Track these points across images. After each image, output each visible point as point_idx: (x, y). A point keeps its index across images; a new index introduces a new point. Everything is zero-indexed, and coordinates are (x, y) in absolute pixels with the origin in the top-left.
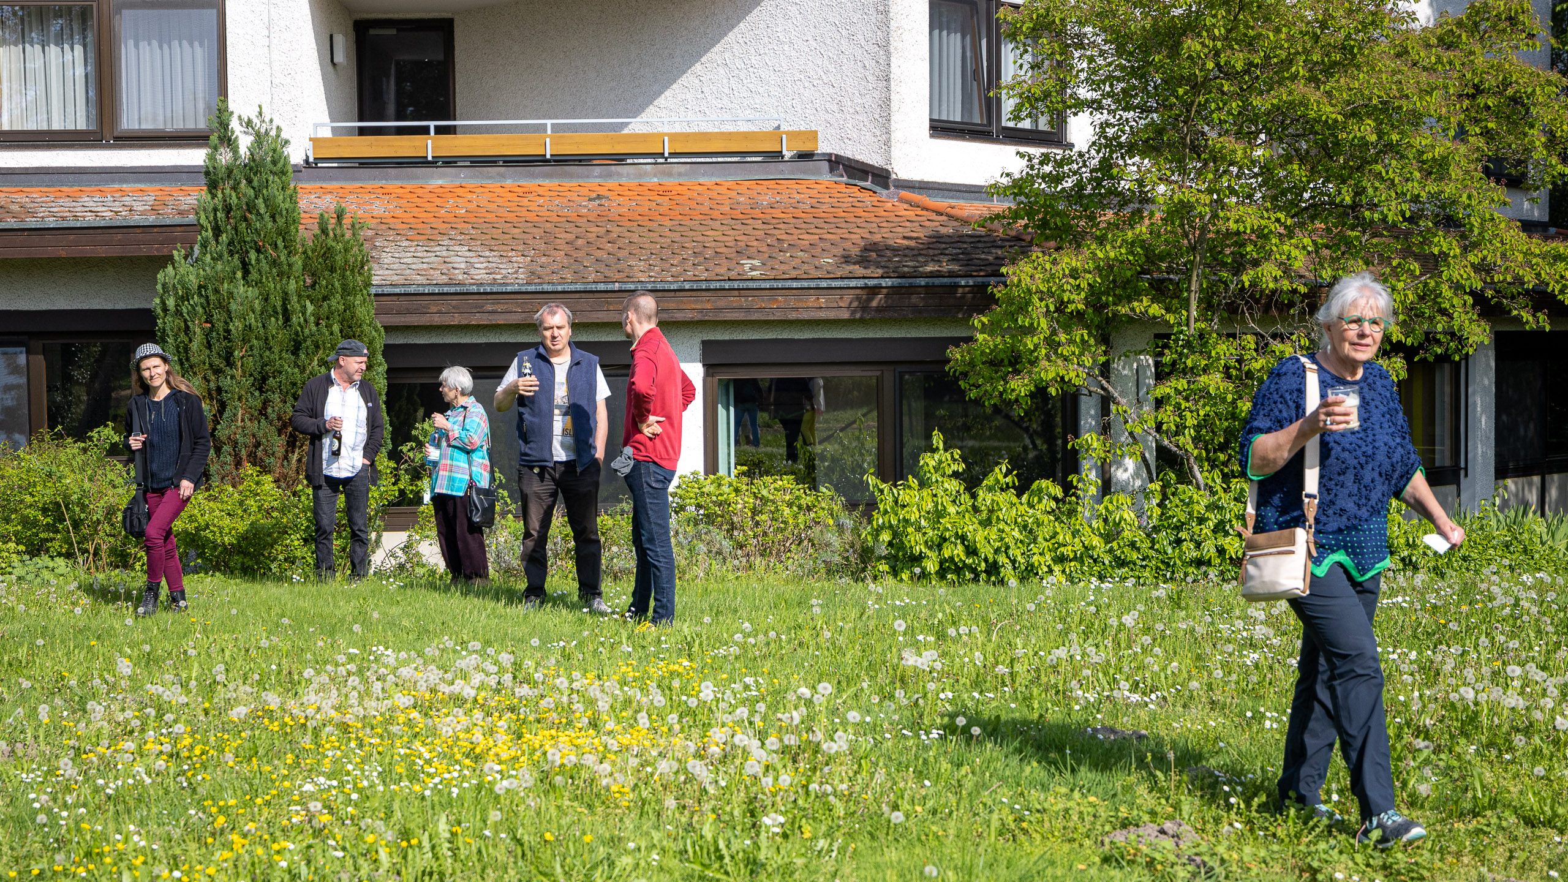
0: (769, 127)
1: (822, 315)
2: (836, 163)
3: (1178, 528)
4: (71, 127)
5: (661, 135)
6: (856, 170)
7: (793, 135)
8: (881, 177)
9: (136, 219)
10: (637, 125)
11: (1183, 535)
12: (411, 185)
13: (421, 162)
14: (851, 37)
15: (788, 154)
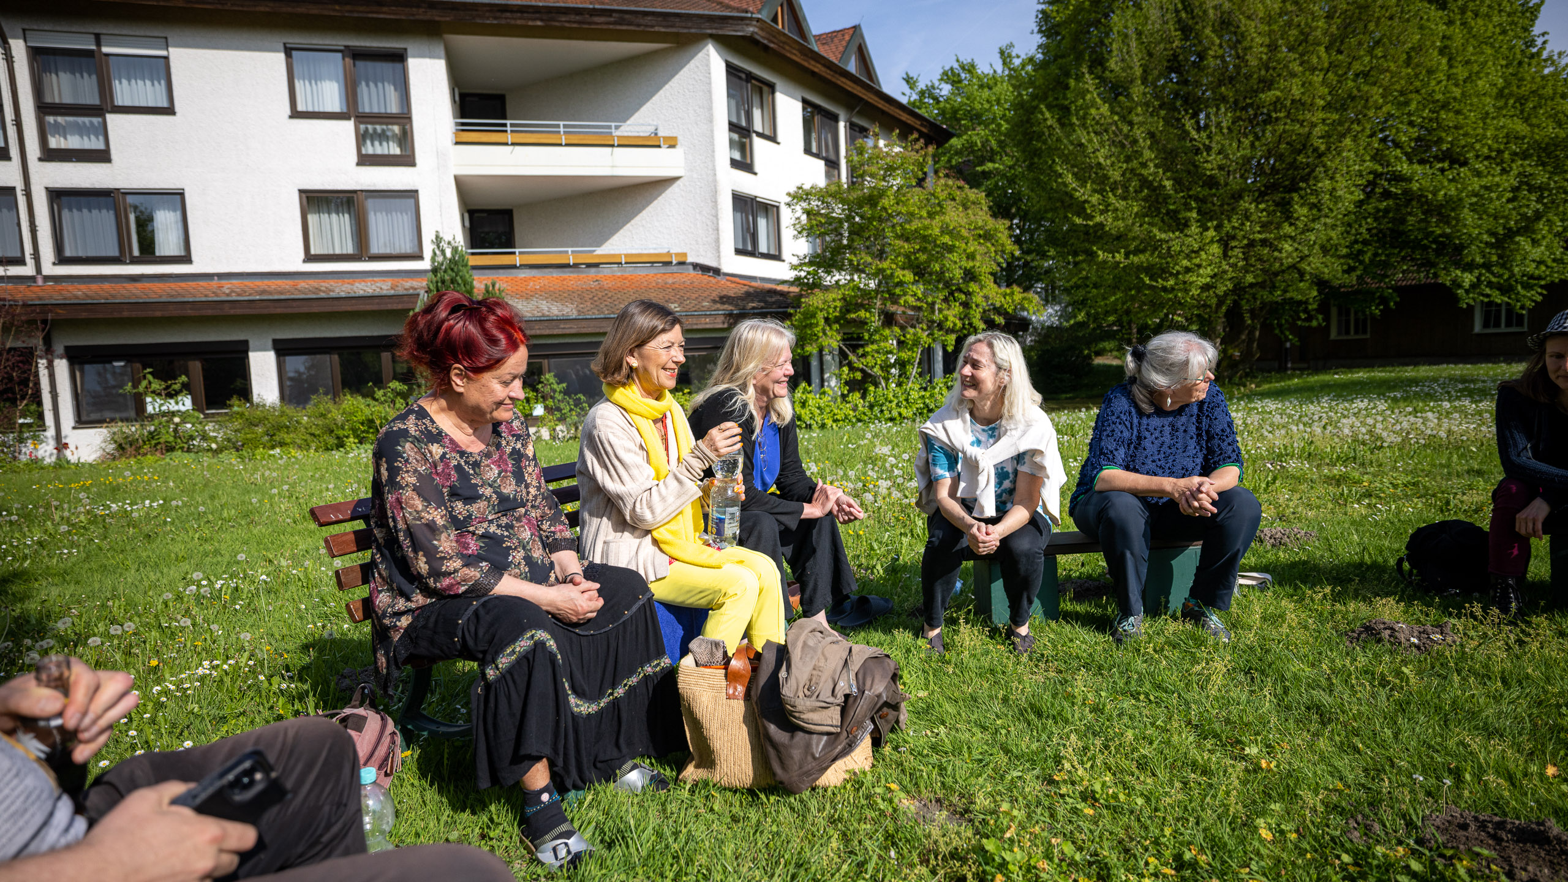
0: (665, 251)
1: (708, 326)
2: (696, 266)
3: (882, 405)
4: (345, 252)
5: (620, 255)
6: (705, 269)
7: (677, 255)
8: (717, 271)
9: (385, 292)
10: (600, 251)
11: (884, 408)
12: (511, 277)
13: (514, 267)
14: (700, 213)
15: (674, 262)
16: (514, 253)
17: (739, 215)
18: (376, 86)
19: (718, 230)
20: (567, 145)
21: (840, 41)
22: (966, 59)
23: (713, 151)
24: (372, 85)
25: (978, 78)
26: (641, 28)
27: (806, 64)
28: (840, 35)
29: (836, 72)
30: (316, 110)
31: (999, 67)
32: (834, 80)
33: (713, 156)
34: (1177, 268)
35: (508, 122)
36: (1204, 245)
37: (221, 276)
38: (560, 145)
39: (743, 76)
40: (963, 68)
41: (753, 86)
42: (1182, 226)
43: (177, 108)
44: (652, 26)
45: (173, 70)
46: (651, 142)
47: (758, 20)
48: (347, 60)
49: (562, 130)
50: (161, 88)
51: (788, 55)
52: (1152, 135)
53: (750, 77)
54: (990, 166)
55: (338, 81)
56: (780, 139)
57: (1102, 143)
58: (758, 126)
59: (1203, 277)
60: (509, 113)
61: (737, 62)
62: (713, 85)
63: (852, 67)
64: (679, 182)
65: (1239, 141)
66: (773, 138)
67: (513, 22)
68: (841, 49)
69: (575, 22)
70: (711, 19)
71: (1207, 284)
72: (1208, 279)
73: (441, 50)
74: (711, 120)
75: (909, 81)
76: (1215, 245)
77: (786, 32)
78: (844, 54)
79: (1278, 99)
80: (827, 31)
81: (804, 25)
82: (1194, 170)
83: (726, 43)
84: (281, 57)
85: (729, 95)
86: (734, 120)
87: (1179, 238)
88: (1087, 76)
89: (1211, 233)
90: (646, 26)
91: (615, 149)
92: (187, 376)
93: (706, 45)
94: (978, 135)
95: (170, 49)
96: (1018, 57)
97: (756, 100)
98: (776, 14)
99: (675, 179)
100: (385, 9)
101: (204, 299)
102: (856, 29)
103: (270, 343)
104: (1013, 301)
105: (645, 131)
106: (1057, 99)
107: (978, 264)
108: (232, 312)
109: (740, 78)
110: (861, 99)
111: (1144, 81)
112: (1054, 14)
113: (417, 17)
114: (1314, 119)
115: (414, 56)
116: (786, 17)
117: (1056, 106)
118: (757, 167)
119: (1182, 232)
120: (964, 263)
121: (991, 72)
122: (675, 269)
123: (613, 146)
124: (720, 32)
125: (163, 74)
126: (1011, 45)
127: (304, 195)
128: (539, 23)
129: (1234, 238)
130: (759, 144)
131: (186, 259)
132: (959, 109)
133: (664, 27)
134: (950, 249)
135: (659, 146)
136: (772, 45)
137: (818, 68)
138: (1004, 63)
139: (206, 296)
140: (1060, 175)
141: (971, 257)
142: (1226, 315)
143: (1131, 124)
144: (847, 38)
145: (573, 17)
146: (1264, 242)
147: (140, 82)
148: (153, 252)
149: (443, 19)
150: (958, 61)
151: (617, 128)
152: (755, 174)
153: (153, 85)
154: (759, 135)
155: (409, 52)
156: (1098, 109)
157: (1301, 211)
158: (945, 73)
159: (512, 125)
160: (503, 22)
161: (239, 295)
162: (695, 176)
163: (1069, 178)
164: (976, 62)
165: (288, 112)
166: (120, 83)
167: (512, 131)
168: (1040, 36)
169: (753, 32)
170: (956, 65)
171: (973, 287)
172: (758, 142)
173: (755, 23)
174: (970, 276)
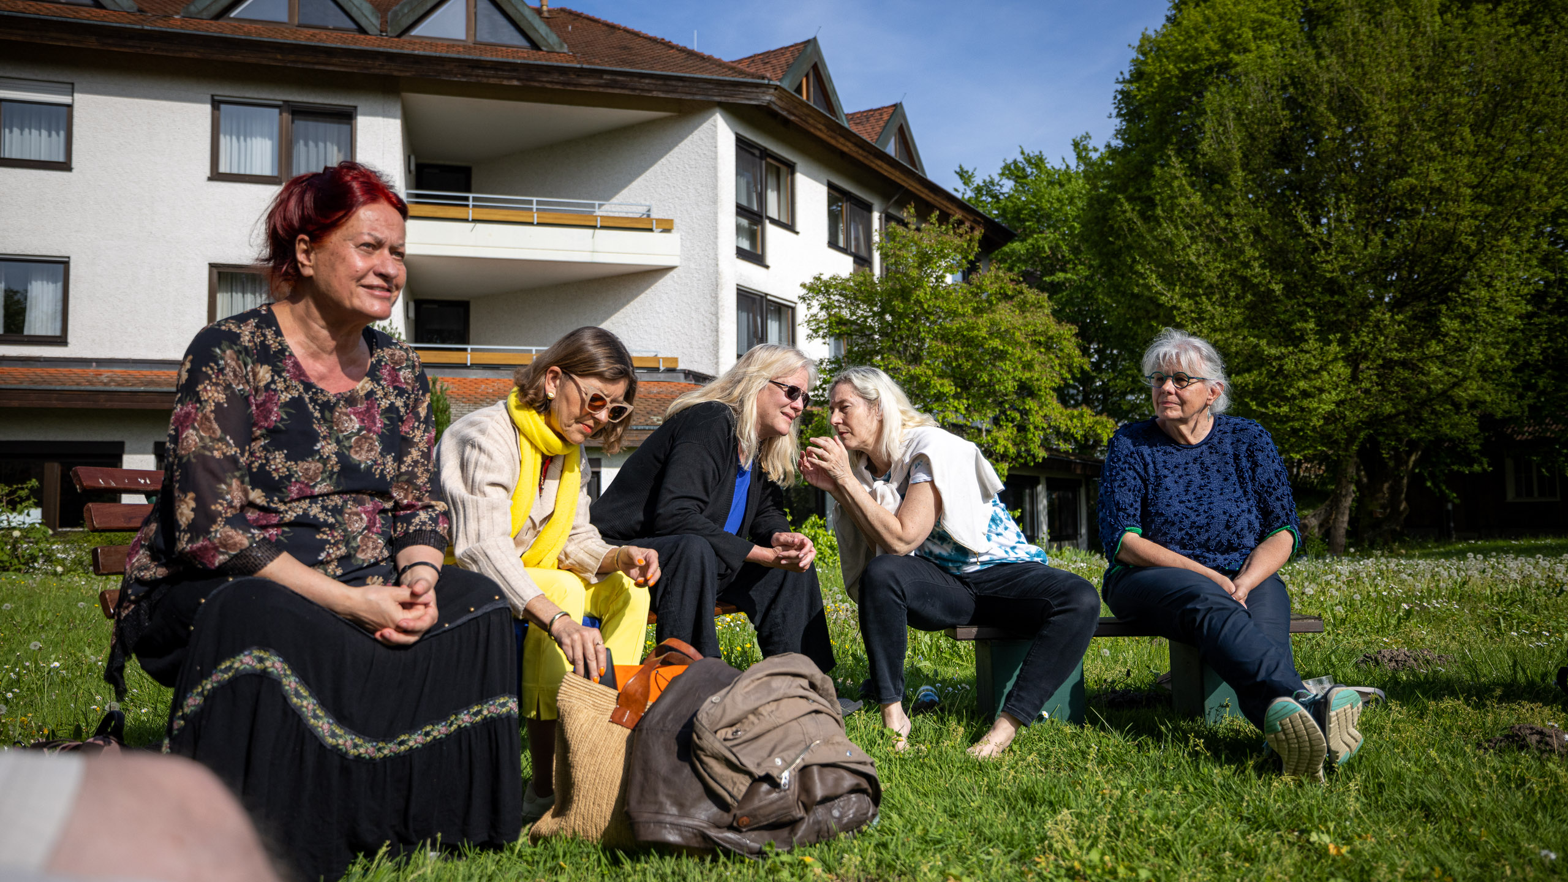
0: (652, 354)
2: (688, 374)
7: (666, 359)
12: (458, 378)
13: (464, 366)
14: (697, 310)
15: (662, 368)
16: (465, 350)
17: (744, 315)
18: (317, 146)
19: (717, 331)
20: (539, 224)
21: (878, 120)
22: (1032, 151)
23: (716, 238)
24: (311, 144)
25: (1048, 174)
26: (637, 93)
27: (833, 142)
28: (877, 114)
29: (870, 153)
30: (242, 172)
31: (1073, 163)
32: (867, 162)
33: (716, 243)
34: (1292, 391)
35: (471, 196)
36: (1328, 362)
37: (100, 362)
38: (531, 224)
39: (757, 153)
40: (1029, 161)
41: (768, 165)
42: (1296, 340)
43: (74, 164)
44: (650, 91)
45: (76, 121)
46: (642, 225)
47: (777, 88)
48: (285, 115)
49: (535, 207)
50: (60, 139)
51: (812, 130)
52: (1257, 231)
53: (765, 153)
54: (1060, 276)
55: (271, 138)
56: (799, 227)
57: (1194, 239)
58: (773, 211)
59: (1326, 404)
60: (473, 187)
61: (750, 135)
62: (719, 161)
63: (891, 148)
64: (672, 273)
65: (1366, 237)
66: (790, 227)
67: (485, 80)
68: (878, 129)
69: (557, 83)
70: (719, 83)
71: (1332, 413)
72: (1333, 406)
73: (398, 111)
74: (715, 201)
75: (964, 175)
76: (1341, 363)
77: (811, 103)
78: (883, 135)
79: (1413, 188)
80: (862, 109)
81: (833, 99)
82: (1310, 272)
83: (736, 113)
84: (207, 108)
85: (739, 173)
86: (744, 203)
87: (1293, 353)
88: (1173, 159)
89: (1334, 348)
90: (643, 90)
91: (598, 231)
92: (41, 481)
93: (714, 114)
94: (1046, 240)
95: (76, 95)
96: (1096, 150)
97: (771, 181)
98: (800, 85)
99: (670, 269)
100: (334, 60)
101: (75, 388)
102: (897, 108)
103: (151, 446)
104: (1083, 425)
105: (636, 211)
106: (1139, 190)
107: (1036, 376)
108: (108, 405)
109: (753, 154)
110: (902, 187)
111: (1244, 167)
112: (1136, 93)
113: (372, 71)
114: (1461, 211)
115: (365, 114)
116: (812, 89)
117: (1139, 198)
118: (770, 259)
119: (1296, 346)
120: (1018, 374)
121: (1064, 167)
122: (662, 376)
123: (594, 227)
124: (731, 100)
125: (63, 123)
126: (1087, 136)
127: (215, 271)
128: (515, 83)
129: (1365, 357)
130: (772, 232)
131: (61, 340)
132: (1023, 209)
133: (663, 92)
134: (1001, 355)
135: (651, 230)
136: (792, 118)
137: (847, 147)
138: (1079, 157)
139: (78, 384)
140: (1141, 275)
141: (1028, 366)
142: (1359, 453)
143: (1229, 216)
144: (886, 117)
145: (556, 77)
146: (1404, 363)
147: (34, 132)
148: (22, 331)
149: (402, 74)
150: (1022, 153)
151: (600, 206)
152: (767, 267)
153: (50, 135)
154: (773, 221)
155: (359, 109)
156: (1188, 198)
157: (1450, 324)
158: (1007, 167)
159: (475, 199)
160: (473, 80)
161: (119, 385)
162: (693, 266)
163: (1153, 279)
164: (1045, 155)
165: (207, 172)
166: (11, 131)
167: (474, 206)
168: (1118, 120)
169: (770, 102)
170: (1020, 158)
171: (1031, 404)
172: (771, 230)
173: (772, 91)
174: (1026, 390)
